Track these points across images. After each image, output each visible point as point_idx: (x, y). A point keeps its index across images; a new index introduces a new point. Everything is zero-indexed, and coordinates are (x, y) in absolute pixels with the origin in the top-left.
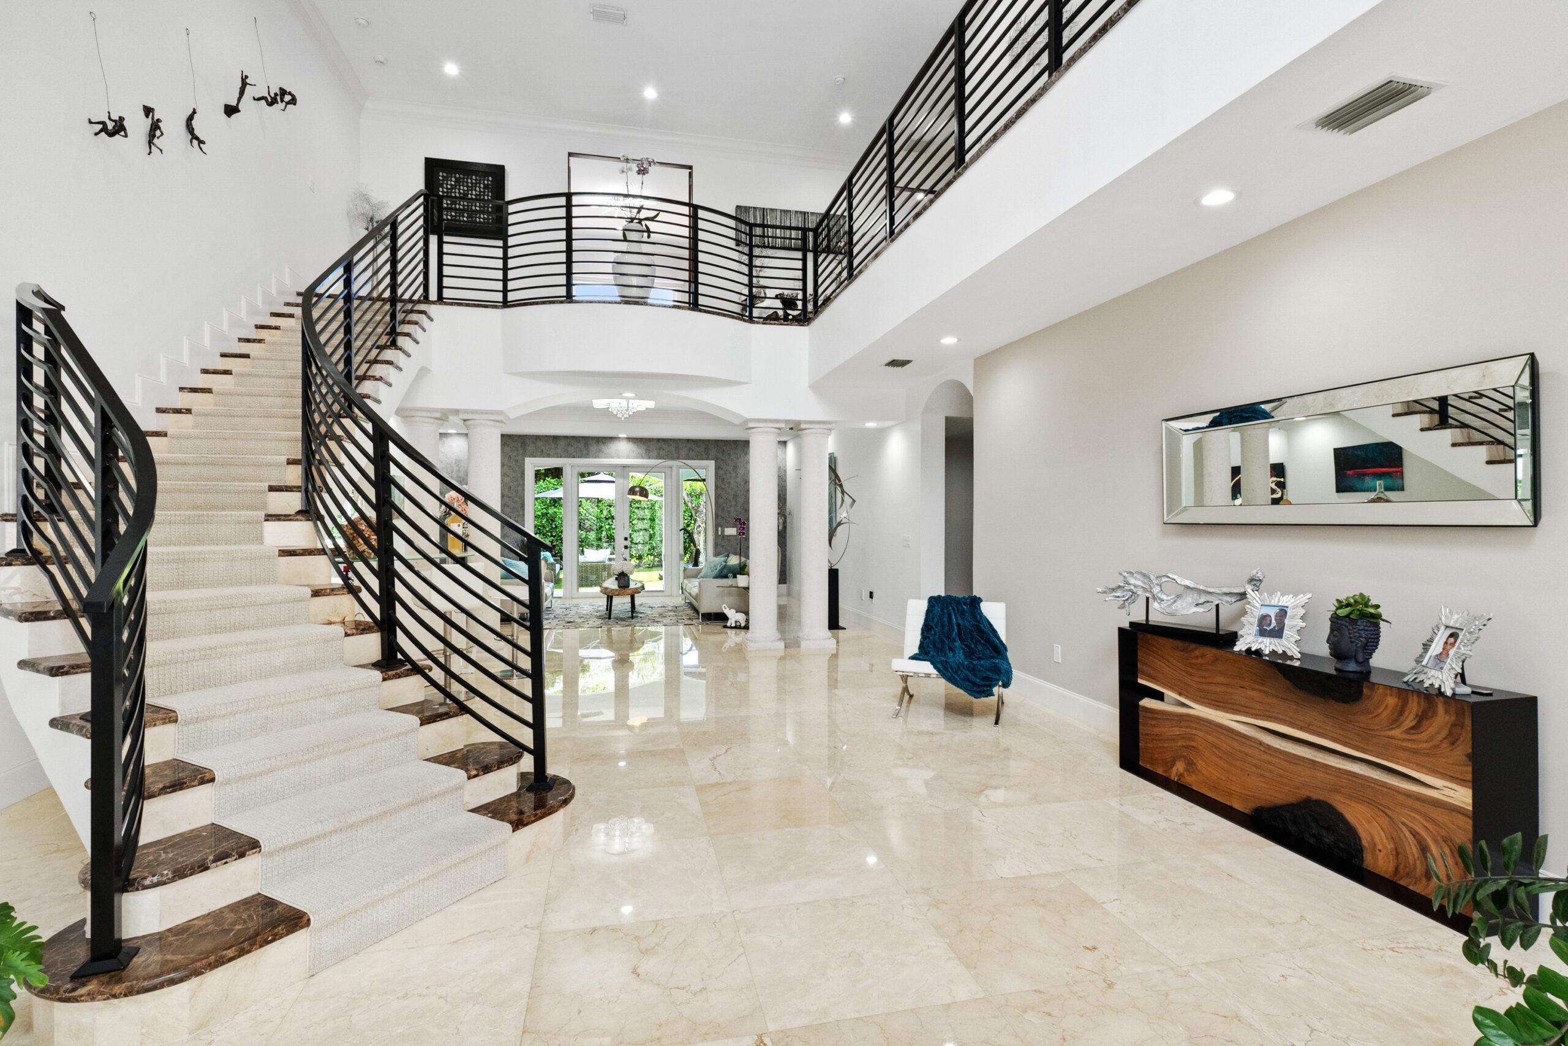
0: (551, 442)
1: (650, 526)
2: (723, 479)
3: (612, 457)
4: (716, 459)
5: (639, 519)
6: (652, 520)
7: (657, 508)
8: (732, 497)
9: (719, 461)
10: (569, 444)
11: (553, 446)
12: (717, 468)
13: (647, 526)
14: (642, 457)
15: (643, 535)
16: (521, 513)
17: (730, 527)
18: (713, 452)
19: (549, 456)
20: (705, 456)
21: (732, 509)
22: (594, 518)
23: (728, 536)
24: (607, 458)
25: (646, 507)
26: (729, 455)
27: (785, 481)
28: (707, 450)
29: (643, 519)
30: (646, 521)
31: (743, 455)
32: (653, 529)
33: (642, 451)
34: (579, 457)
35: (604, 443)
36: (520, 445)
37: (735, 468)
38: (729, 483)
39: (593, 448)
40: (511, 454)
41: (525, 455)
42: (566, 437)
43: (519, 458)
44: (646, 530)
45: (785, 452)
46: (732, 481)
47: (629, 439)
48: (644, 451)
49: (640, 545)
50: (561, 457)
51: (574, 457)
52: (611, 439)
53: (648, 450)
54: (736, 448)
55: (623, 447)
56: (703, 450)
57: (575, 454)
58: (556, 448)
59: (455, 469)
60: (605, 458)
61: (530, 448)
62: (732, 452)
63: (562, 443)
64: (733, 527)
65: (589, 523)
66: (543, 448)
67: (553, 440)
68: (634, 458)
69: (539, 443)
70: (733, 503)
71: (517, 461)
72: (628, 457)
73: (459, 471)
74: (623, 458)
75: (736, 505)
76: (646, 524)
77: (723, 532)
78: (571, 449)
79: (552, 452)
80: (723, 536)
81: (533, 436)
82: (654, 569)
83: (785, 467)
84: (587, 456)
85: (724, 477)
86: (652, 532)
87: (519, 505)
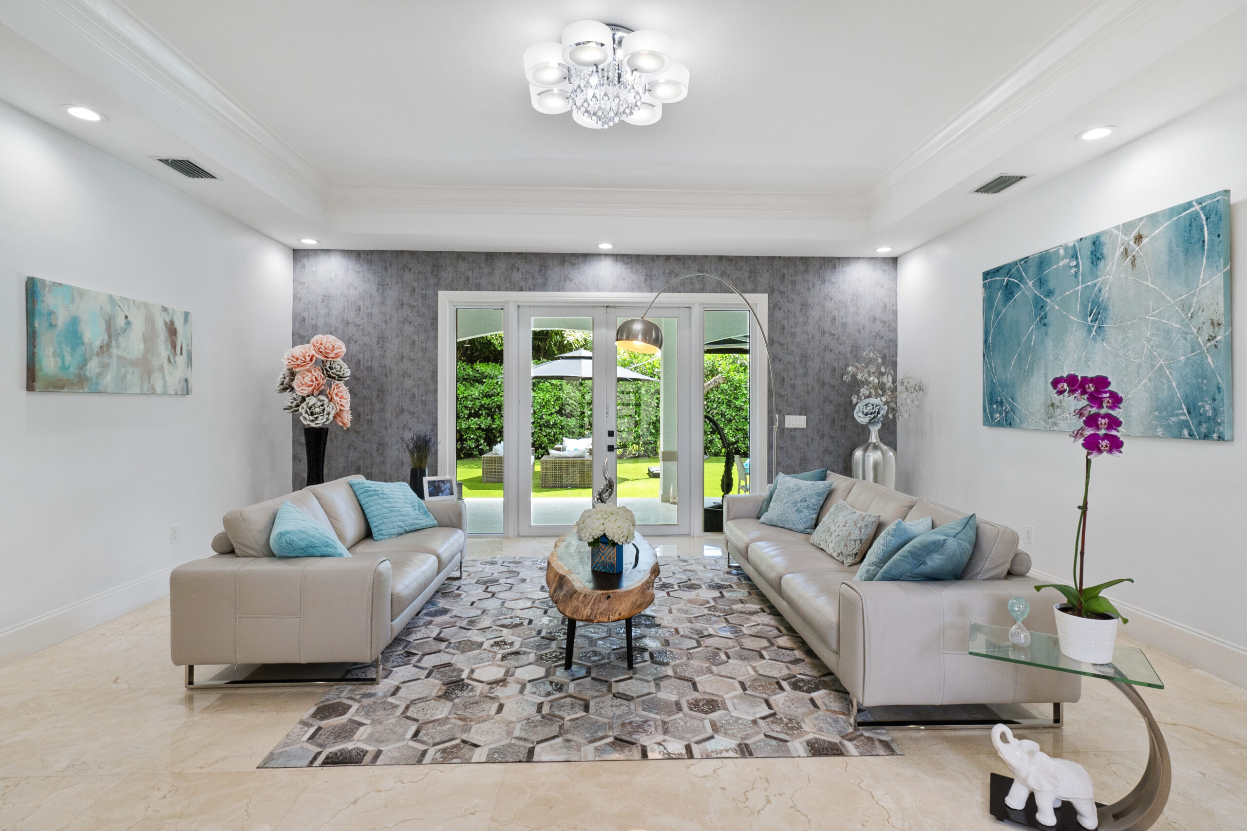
0: (483, 264)
1: (636, 412)
2: (783, 328)
3: (587, 289)
4: (771, 291)
5: (623, 405)
6: (638, 405)
7: (643, 392)
8: (798, 359)
9: (776, 294)
10: (513, 267)
11: (486, 270)
12: (773, 308)
13: (632, 412)
14: (640, 289)
15: (628, 422)
16: (432, 387)
17: (795, 414)
18: (764, 279)
19: (478, 288)
20: (749, 287)
21: (798, 382)
22: (575, 403)
23: (791, 430)
24: (578, 290)
25: (632, 390)
26: (794, 283)
27: (895, 330)
28: (754, 273)
29: (628, 405)
30: (631, 407)
31: (819, 282)
32: (639, 416)
33: (639, 278)
34: (530, 290)
35: (573, 264)
36: (429, 268)
37: (805, 306)
38: (793, 335)
39: (555, 273)
40: (415, 284)
41: (438, 286)
42: (508, 255)
43: (430, 292)
44: (631, 416)
45: (896, 278)
46: (798, 330)
47: (619, 257)
48: (642, 278)
49: (625, 433)
50: (499, 290)
51: (521, 290)
52: (586, 257)
53: (649, 277)
54: (806, 271)
55: (606, 270)
56: (747, 275)
57: (523, 284)
58: (491, 274)
59: (323, 311)
60: (575, 290)
61: (447, 274)
62: (799, 278)
63: (501, 266)
64: (801, 414)
65: (570, 408)
66: (470, 274)
67: (487, 260)
68: (625, 291)
69: (463, 266)
70: (801, 371)
71: (424, 297)
72: (614, 289)
73: (328, 315)
74: (606, 290)
75: (806, 374)
76: (631, 410)
77: (782, 422)
78: (516, 276)
79: (484, 281)
80: (782, 430)
81: (453, 252)
82: (640, 460)
83: (895, 304)
84: (543, 287)
85: (785, 323)
86: (638, 419)
87: (429, 374)
